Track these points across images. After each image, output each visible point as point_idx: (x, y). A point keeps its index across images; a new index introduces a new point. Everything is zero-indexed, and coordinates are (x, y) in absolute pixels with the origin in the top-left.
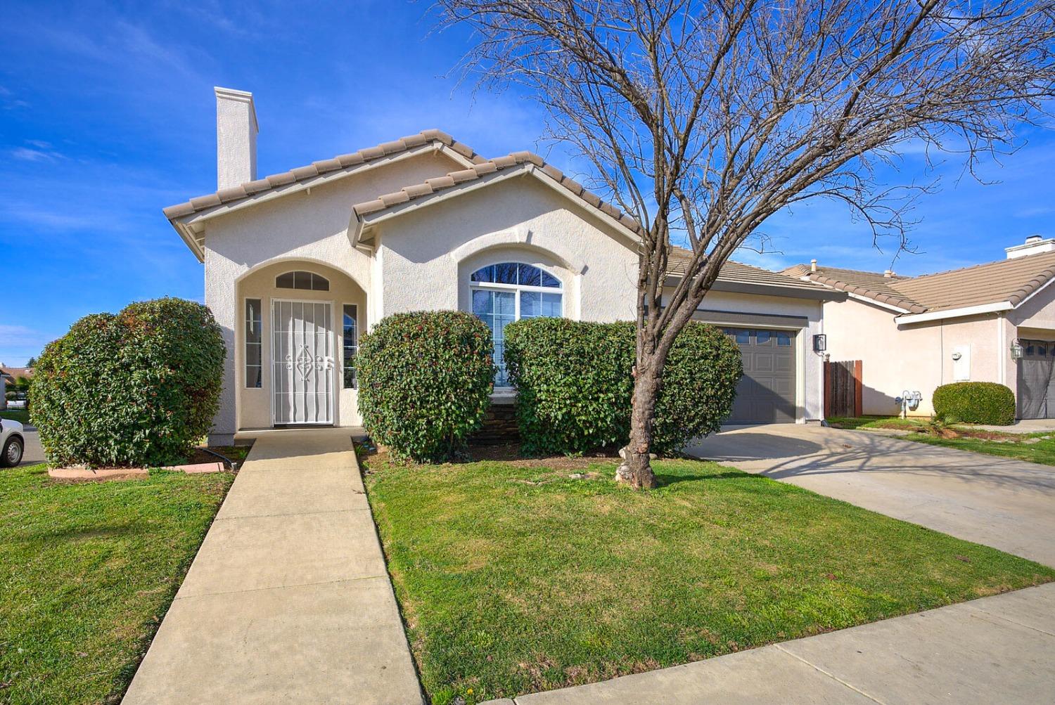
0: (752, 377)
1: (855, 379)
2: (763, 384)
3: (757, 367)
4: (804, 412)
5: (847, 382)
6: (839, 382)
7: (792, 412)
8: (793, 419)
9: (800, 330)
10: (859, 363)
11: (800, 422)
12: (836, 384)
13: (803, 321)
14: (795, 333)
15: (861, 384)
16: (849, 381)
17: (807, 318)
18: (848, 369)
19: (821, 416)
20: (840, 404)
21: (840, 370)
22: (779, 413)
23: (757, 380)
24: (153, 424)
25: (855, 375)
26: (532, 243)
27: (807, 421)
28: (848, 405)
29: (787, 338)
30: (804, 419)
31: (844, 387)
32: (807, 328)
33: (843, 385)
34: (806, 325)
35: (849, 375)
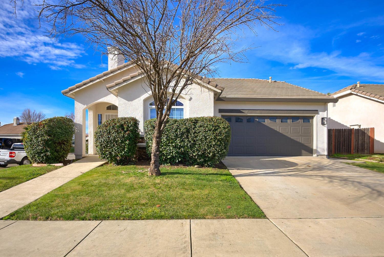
0: (289, 137)
1: (369, 136)
2: (295, 139)
3: (292, 132)
4: (317, 151)
5: (365, 138)
6: (360, 138)
7: (310, 151)
8: (311, 154)
9: (315, 116)
10: (373, 129)
11: (315, 155)
12: (358, 139)
13: (316, 112)
14: (312, 117)
15: (373, 140)
16: (366, 138)
17: (317, 111)
18: (366, 132)
19: (326, 153)
20: (360, 147)
21: (360, 133)
22: (303, 152)
23: (292, 138)
24: (45, 152)
25: (370, 134)
27: (318, 156)
28: (365, 148)
29: (308, 119)
30: (318, 154)
31: (363, 140)
32: (318, 115)
33: (362, 139)
34: (318, 114)
35: (366, 135)
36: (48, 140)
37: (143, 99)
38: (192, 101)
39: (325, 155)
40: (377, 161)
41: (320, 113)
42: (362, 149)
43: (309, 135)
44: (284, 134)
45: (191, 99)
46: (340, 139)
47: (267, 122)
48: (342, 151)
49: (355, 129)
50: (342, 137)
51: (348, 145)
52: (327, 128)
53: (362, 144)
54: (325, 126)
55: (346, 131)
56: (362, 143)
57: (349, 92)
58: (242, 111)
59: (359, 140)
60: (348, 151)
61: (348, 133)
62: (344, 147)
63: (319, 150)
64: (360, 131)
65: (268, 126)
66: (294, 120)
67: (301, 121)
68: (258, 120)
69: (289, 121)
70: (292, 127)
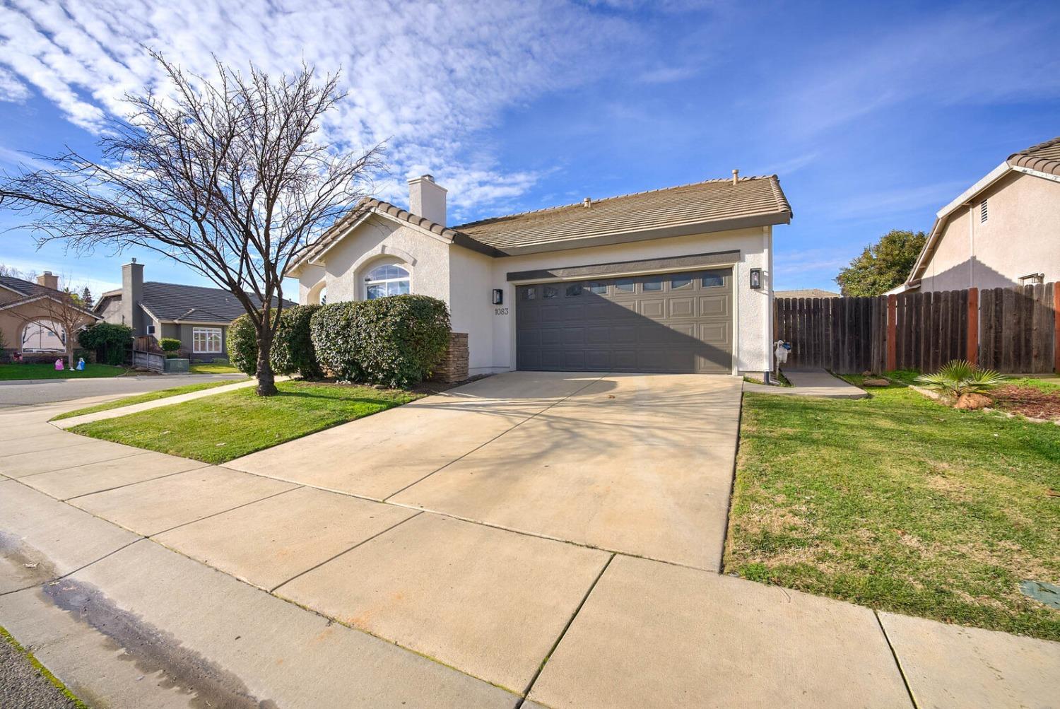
0: (666, 324)
1: (1053, 311)
2: (682, 331)
3: (671, 314)
4: (740, 362)
5: (1031, 318)
6: (1009, 319)
7: (723, 360)
8: (727, 370)
9: (734, 266)
11: (734, 373)
12: (999, 321)
13: (736, 254)
14: (729, 271)
16: (1036, 317)
17: (739, 251)
20: (1007, 349)
21: (1007, 304)
22: (702, 361)
23: (672, 327)
25: (1053, 304)
26: (387, 253)
28: (1035, 353)
29: (719, 276)
30: (741, 370)
31: (1023, 326)
32: (741, 264)
33: (1019, 322)
34: (740, 259)
35: (1036, 305)
37: (353, 271)
38: (417, 265)
41: (748, 257)
42: (1018, 357)
43: (722, 314)
44: (652, 319)
45: (414, 263)
47: (610, 293)
48: (927, 363)
49: (983, 291)
50: (927, 318)
51: (953, 340)
52: (767, 296)
53: (1019, 340)
54: (764, 292)
55: (942, 300)
56: (1017, 338)
58: (549, 272)
59: (1004, 327)
61: (953, 306)
62: (936, 347)
63: (743, 358)
64: (1005, 295)
65: (613, 301)
66: (676, 283)
67: (696, 283)
68: (589, 289)
69: (665, 285)
70: (671, 302)
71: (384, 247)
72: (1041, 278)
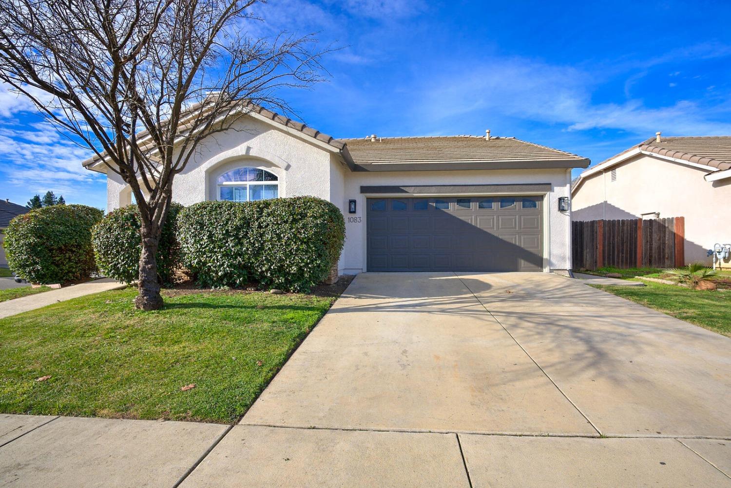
0: (496, 235)
1: (675, 234)
2: (507, 240)
3: (501, 226)
4: (550, 263)
5: (665, 237)
6: (655, 236)
7: (537, 262)
8: (539, 269)
9: (545, 194)
10: (681, 221)
11: (546, 270)
12: (651, 238)
13: (548, 187)
14: (541, 198)
15: (682, 239)
16: (667, 236)
17: (550, 184)
18: (666, 225)
19: (568, 265)
20: (655, 255)
21: (655, 228)
22: (523, 263)
23: (500, 237)
24: (32, 264)
25: (675, 230)
26: (250, 155)
27: (551, 271)
28: (666, 256)
29: (533, 202)
30: (551, 268)
31: (661, 241)
32: (552, 193)
33: (660, 239)
34: (551, 190)
35: (667, 230)
36: (36, 244)
37: (205, 169)
38: (290, 170)
39: (566, 270)
40: (673, 283)
41: (556, 189)
42: (660, 259)
43: (536, 229)
44: (485, 230)
45: (288, 168)
46: (614, 239)
47: (453, 209)
48: (618, 263)
49: (644, 220)
50: (618, 235)
51: (631, 251)
52: (569, 217)
53: (660, 248)
54: (567, 214)
55: (626, 224)
56: (659, 247)
57: (636, 151)
58: (402, 188)
59: (653, 242)
60: (631, 263)
61: (630, 229)
62: (623, 254)
63: (553, 260)
64: (654, 223)
65: (454, 215)
66: (504, 204)
67: (518, 205)
68: (434, 205)
69: (496, 205)
70: (500, 218)
71: (249, 149)
72: (658, 214)
